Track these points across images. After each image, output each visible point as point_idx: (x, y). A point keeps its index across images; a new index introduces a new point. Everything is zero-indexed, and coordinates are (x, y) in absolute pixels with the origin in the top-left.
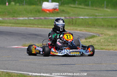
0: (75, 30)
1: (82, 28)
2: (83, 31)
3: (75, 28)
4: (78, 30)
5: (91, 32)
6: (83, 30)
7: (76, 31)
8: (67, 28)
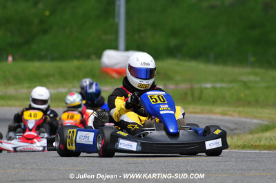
0: (208, 113)
1: (226, 108)
2: (231, 115)
3: (207, 108)
4: (215, 113)
5: (255, 117)
6: (230, 113)
7: (213, 116)
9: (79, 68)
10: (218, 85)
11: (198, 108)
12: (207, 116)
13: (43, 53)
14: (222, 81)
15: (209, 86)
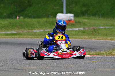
0: (105, 39)
3: (105, 37)
7: (107, 41)
8: (95, 37)
9: (46, 22)
10: (107, 27)
11: (101, 38)
12: (105, 41)
13: (30, 15)
14: (107, 26)
15: (103, 28)
